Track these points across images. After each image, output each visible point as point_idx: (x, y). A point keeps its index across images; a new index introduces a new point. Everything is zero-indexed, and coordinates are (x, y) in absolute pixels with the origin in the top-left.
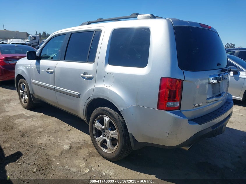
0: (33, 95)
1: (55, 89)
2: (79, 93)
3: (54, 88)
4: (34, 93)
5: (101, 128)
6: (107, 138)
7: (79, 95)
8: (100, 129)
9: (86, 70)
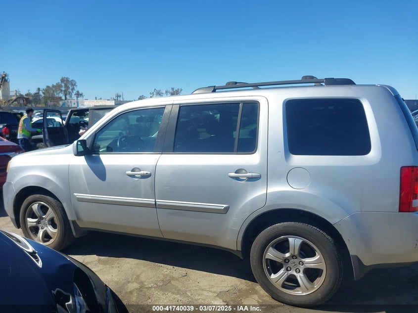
0: (78, 222)
1: (155, 206)
2: (225, 206)
3: (154, 203)
4: (78, 218)
5: (283, 257)
6: (296, 271)
7: (227, 209)
8: (280, 261)
9: (241, 166)
